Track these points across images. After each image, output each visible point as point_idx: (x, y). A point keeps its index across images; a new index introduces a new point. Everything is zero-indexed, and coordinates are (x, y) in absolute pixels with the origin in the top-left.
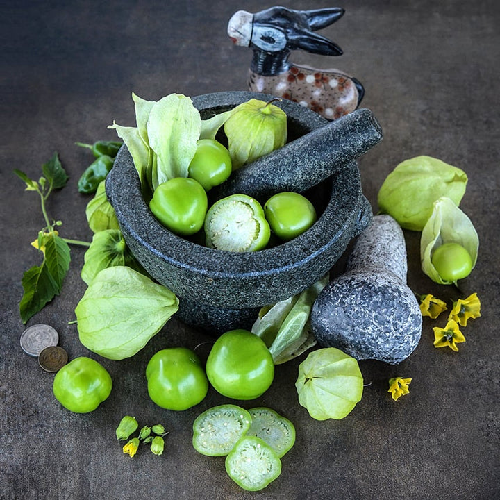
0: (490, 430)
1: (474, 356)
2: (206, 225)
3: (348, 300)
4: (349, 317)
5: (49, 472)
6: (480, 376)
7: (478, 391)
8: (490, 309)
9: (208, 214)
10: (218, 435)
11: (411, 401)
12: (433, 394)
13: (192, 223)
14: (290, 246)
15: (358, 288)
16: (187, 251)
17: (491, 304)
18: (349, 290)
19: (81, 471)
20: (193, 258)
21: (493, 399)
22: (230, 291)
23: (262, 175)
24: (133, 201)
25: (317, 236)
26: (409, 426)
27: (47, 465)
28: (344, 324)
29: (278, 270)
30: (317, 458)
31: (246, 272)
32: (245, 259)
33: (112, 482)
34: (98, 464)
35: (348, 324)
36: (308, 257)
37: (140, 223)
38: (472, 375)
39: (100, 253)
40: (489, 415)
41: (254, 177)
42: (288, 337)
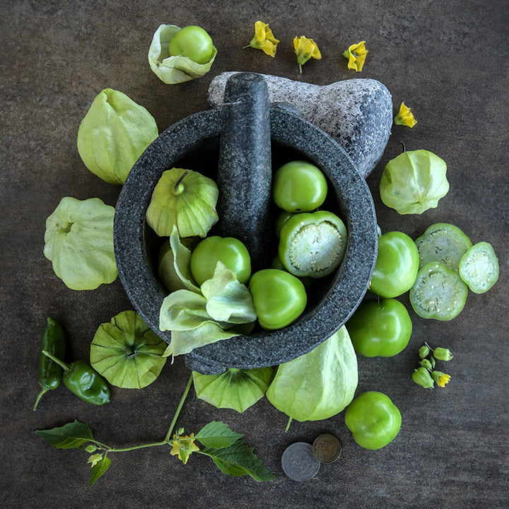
0: (460, 43)
1: (375, 37)
5: (453, 460)
6: (400, 37)
7: (416, 42)
8: (321, 6)
9: (290, 270)
10: (442, 296)
11: (419, 108)
12: (414, 86)
14: (347, 194)
16: (344, 297)
17: (315, 4)
19: (457, 428)
20: (352, 292)
21: (426, 31)
24: (270, 345)
25: (338, 165)
26: (445, 116)
27: (446, 460)
30: (469, 207)
33: (472, 400)
34: (451, 412)
37: (300, 342)
38: (397, 44)
40: (443, 40)
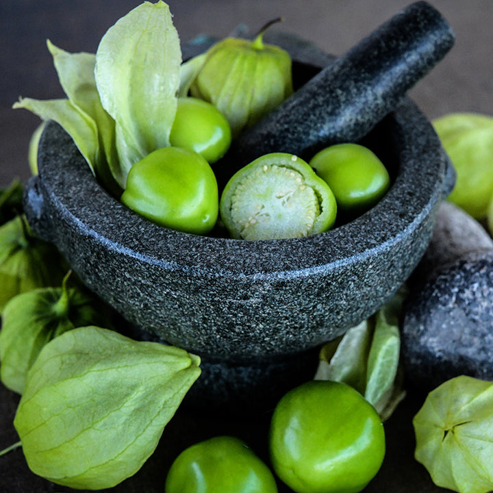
2: (224, 216)
3: (467, 294)
4: (474, 321)
13: (203, 215)
14: (377, 213)
15: (478, 271)
16: (218, 251)
18: (466, 278)
20: (233, 258)
22: (300, 304)
23: (287, 130)
24: (95, 200)
25: (409, 194)
28: (466, 337)
29: (375, 251)
31: (329, 262)
32: (317, 245)
35: (474, 333)
36: (411, 224)
37: (119, 228)
39: (30, 324)
41: (274, 136)
42: (381, 381)
